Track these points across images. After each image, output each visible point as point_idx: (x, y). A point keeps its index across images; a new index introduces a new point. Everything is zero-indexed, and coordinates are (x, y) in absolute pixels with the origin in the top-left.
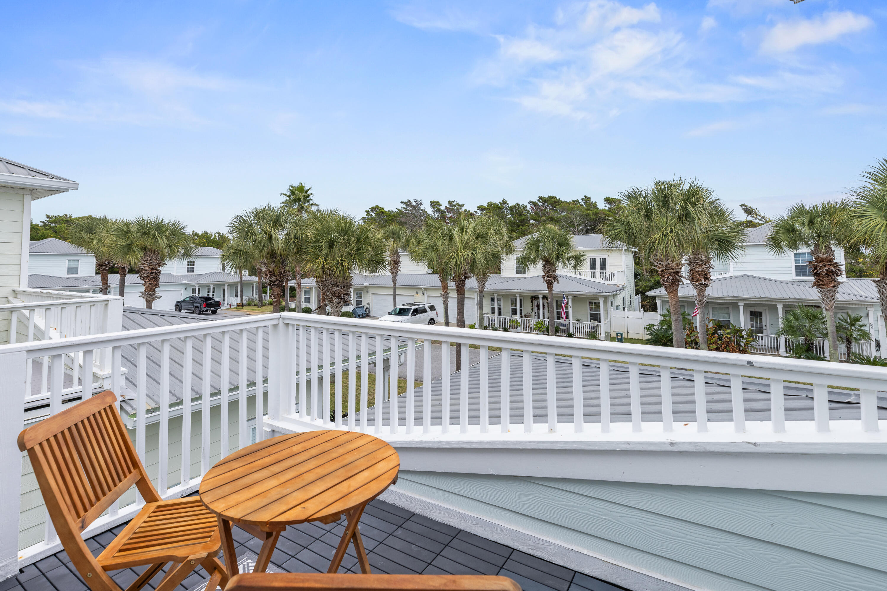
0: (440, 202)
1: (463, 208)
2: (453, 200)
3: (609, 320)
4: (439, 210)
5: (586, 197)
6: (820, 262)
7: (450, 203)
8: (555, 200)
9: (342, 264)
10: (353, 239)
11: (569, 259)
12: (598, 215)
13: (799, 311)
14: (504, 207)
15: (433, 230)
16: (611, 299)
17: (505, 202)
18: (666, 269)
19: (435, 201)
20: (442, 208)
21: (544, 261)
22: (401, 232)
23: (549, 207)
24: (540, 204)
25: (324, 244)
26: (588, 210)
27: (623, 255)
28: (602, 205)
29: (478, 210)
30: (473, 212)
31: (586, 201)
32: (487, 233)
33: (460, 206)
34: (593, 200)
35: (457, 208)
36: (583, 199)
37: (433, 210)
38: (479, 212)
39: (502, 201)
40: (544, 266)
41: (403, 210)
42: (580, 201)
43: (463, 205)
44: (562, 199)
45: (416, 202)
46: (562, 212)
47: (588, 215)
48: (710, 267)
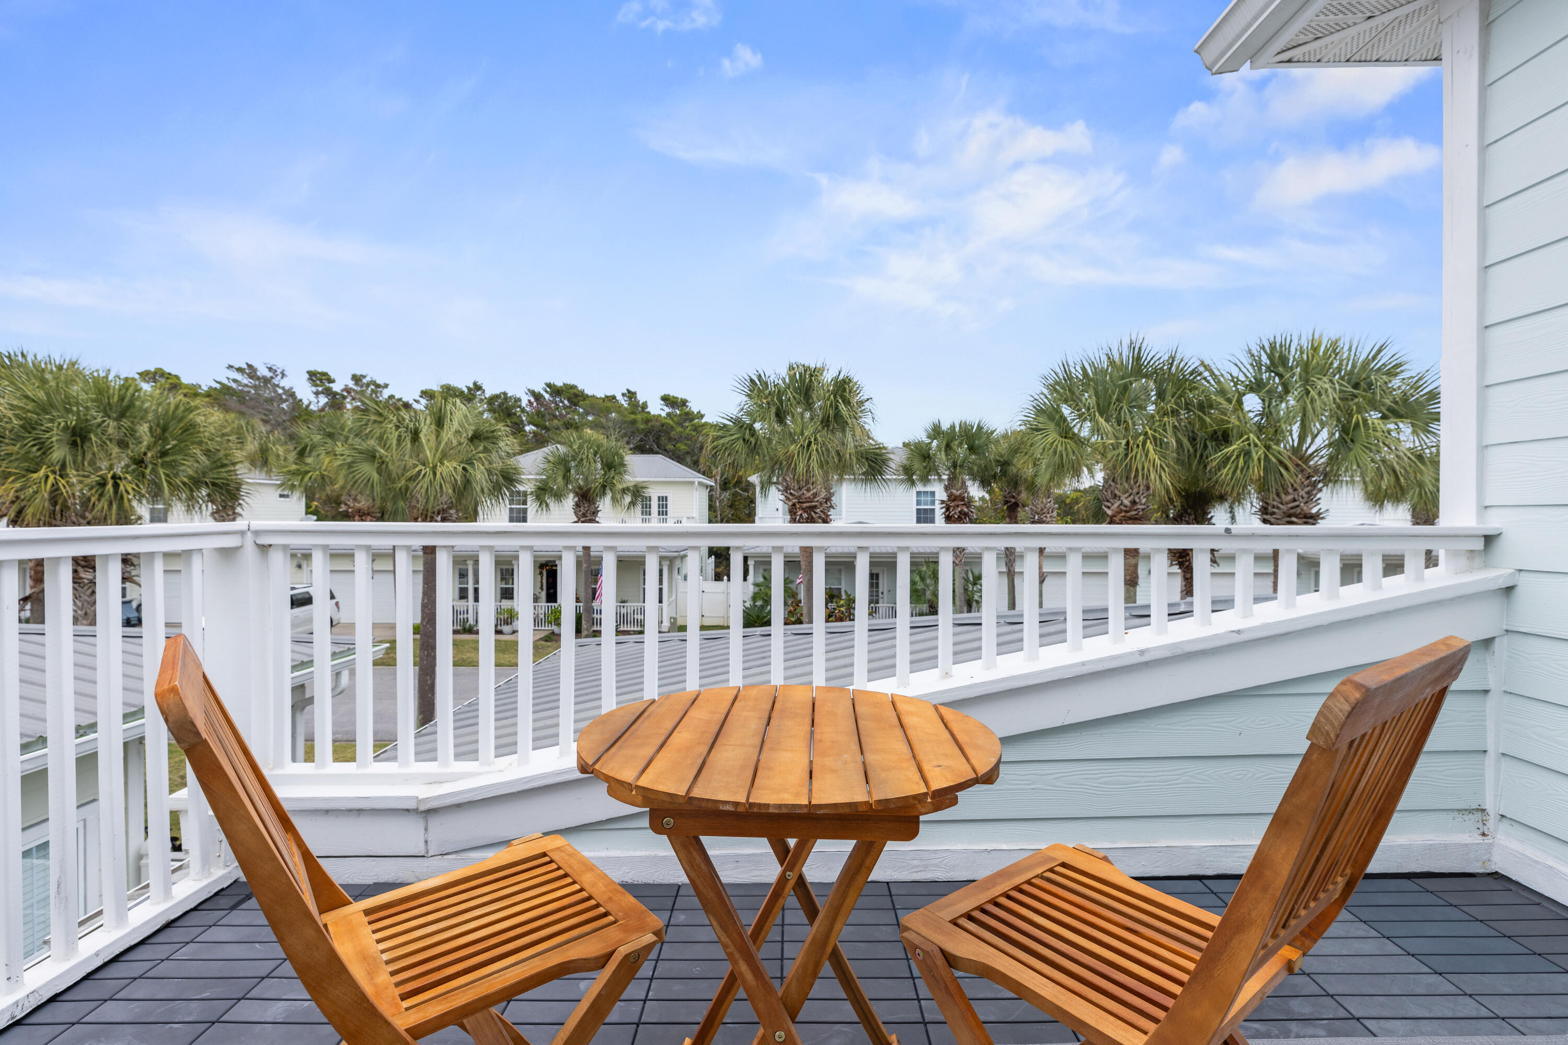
0: (333, 375)
1: (386, 393)
2: (364, 374)
3: (674, 597)
4: (328, 392)
5: (629, 391)
6: (953, 501)
7: (357, 379)
8: (575, 391)
9: (116, 486)
10: (143, 429)
11: (624, 491)
12: (650, 424)
13: (924, 568)
14: (475, 396)
15: (373, 418)
16: (678, 563)
17: (478, 387)
18: (799, 502)
19: (320, 370)
20: (337, 387)
21: (576, 494)
22: (247, 430)
23: (562, 402)
24: (547, 396)
25: (55, 436)
26: (633, 413)
27: (694, 491)
28: (657, 408)
29: (421, 397)
30: (411, 402)
31: (630, 398)
32: (493, 432)
33: (378, 386)
34: (641, 398)
35: (372, 390)
36: (623, 395)
37: (314, 389)
38: (423, 401)
39: (471, 386)
40: (577, 505)
41: (234, 385)
42: (619, 397)
43: (386, 386)
44: (589, 392)
45: (270, 369)
46: (588, 414)
47: (634, 422)
48: (832, 507)
